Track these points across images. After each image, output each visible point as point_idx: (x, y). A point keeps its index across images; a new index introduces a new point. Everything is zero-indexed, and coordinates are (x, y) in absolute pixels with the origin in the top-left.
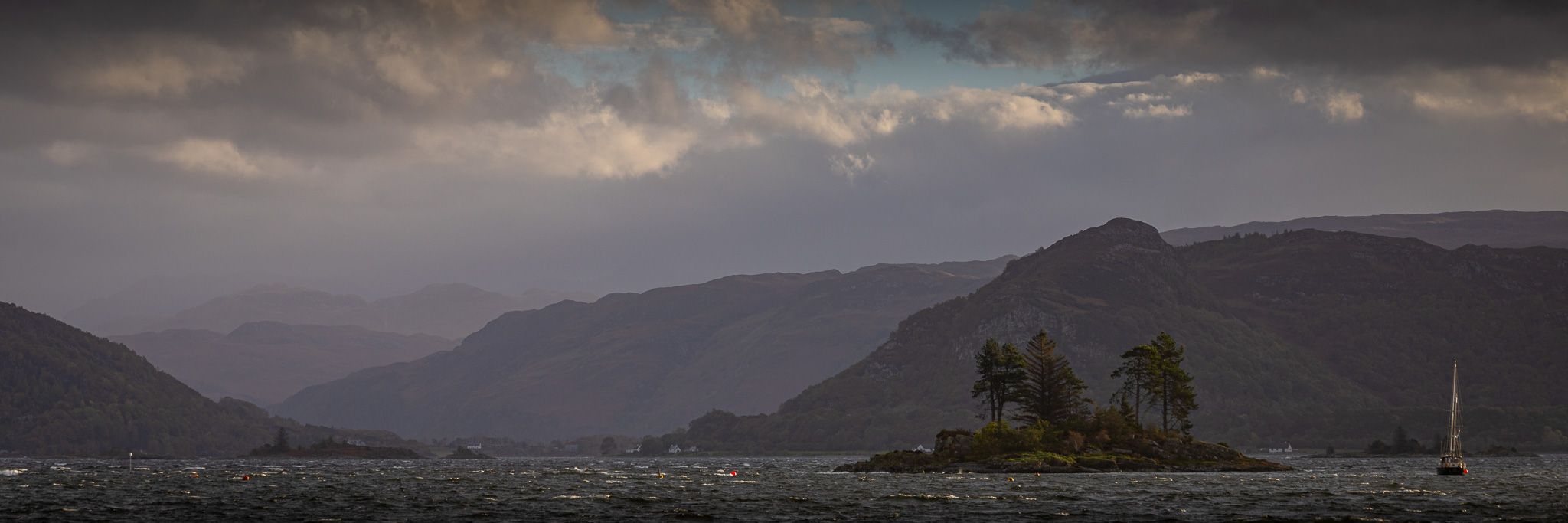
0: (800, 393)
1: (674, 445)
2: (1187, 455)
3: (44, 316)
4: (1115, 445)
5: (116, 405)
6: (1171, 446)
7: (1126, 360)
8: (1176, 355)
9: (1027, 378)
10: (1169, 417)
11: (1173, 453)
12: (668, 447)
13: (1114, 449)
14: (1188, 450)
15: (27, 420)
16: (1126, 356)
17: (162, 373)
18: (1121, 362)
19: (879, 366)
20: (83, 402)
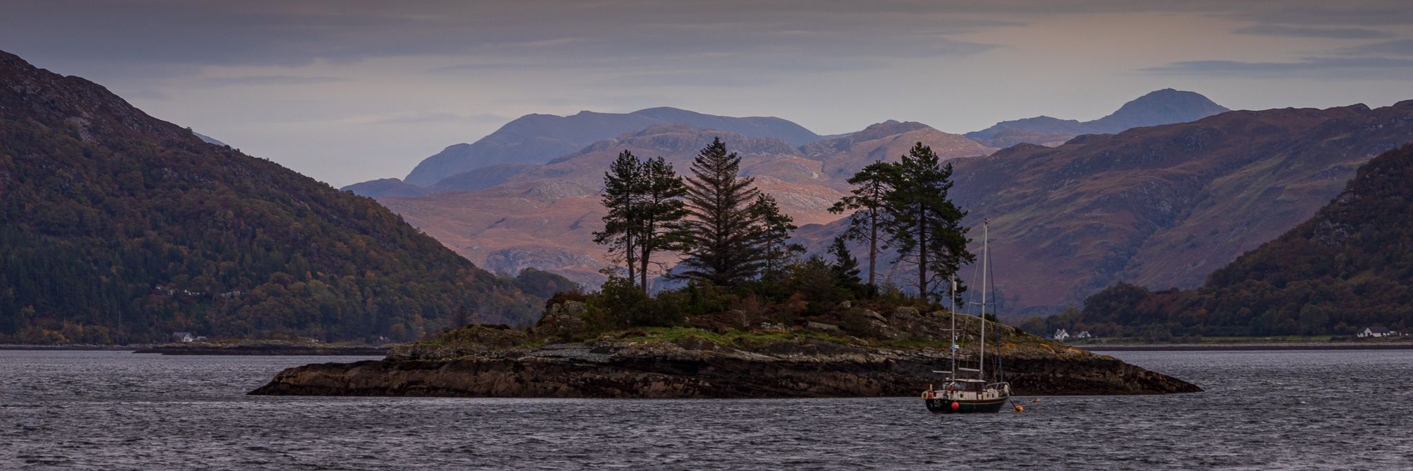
0: (1232, 261)
1: (1061, 329)
2: (926, 333)
3: (266, 162)
4: (813, 317)
5: (352, 277)
6: (902, 319)
7: (857, 187)
8: (942, 177)
9: (688, 212)
10: (929, 275)
11: (904, 329)
12: (1053, 333)
13: (810, 324)
14: (927, 325)
15: (232, 297)
16: (859, 178)
17: (424, 236)
18: (849, 190)
19: (1330, 225)
20: (309, 273)
